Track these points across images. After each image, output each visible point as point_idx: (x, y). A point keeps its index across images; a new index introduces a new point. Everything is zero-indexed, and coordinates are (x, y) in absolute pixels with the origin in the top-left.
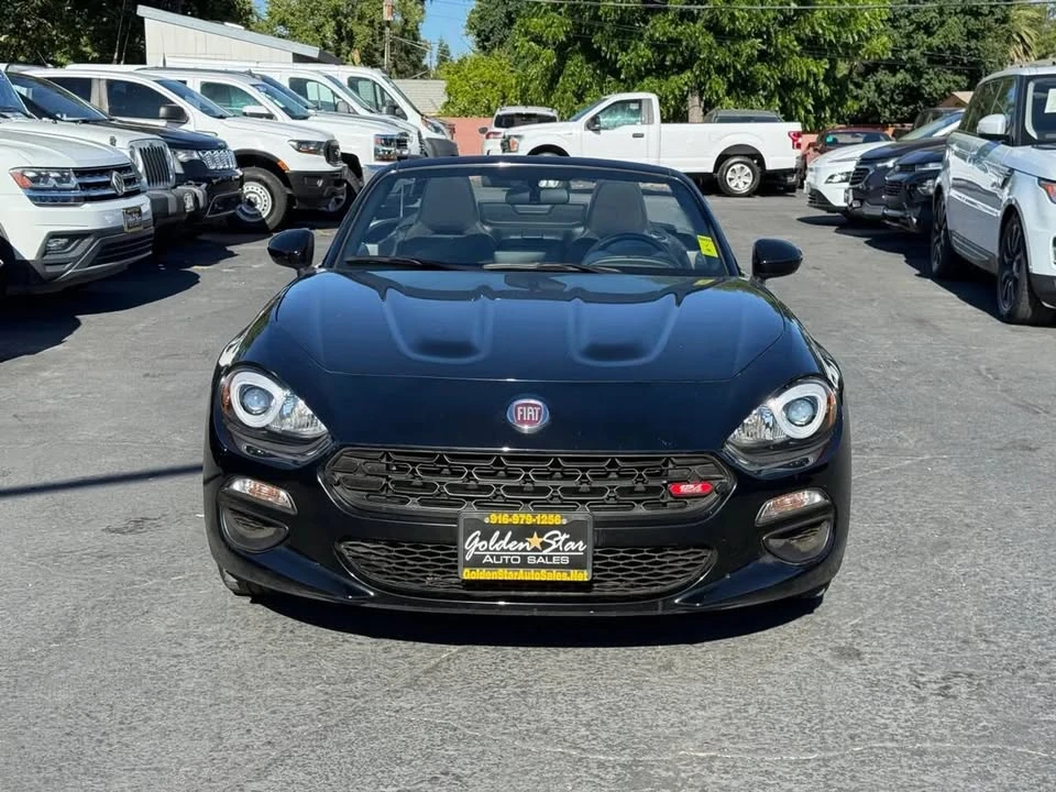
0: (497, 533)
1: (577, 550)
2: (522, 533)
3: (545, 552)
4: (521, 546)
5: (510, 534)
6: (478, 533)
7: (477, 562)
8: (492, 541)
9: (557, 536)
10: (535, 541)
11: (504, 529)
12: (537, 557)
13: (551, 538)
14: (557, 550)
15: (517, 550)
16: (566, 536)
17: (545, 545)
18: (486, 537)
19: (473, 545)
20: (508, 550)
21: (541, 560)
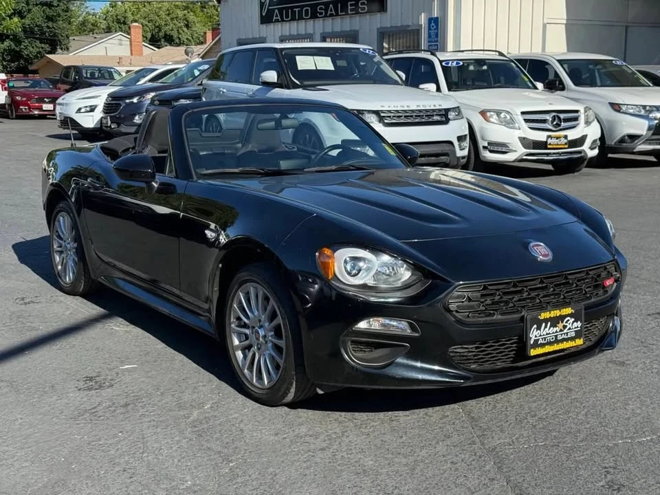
0: (544, 324)
1: (578, 327)
2: (554, 322)
3: (565, 331)
4: (555, 329)
5: (549, 323)
6: (535, 326)
7: (536, 345)
8: (542, 330)
9: (568, 320)
10: (560, 325)
11: (546, 321)
12: (562, 334)
13: (566, 322)
14: (570, 329)
15: (553, 333)
16: (573, 320)
17: (565, 327)
18: (539, 328)
19: (534, 334)
20: (550, 334)
21: (563, 336)
